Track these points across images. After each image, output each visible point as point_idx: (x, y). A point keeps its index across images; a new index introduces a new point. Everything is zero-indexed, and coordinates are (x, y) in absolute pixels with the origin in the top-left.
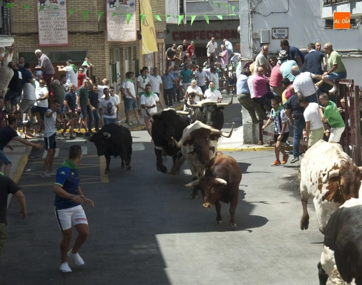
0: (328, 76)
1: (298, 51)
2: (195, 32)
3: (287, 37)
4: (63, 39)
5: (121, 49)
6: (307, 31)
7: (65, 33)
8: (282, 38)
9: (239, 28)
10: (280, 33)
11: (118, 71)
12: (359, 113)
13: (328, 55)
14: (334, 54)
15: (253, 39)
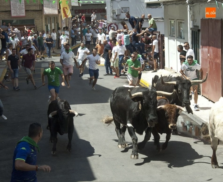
0: (148, 30)
1: (135, 18)
2: (85, 10)
3: (129, 12)
4: (23, 13)
5: (50, 18)
6: (138, 9)
7: (24, 11)
8: (126, 12)
9: (106, 8)
10: (125, 10)
11: (49, 29)
13: (149, 20)
15: (113, 13)
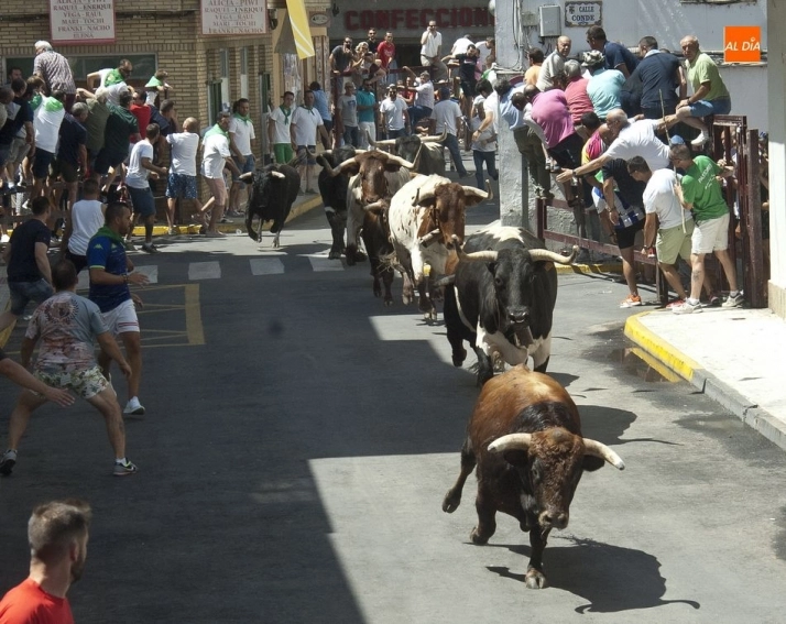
0: (688, 108)
2: (395, 12)
3: (599, 23)
4: (104, 28)
5: (232, 51)
6: (644, 9)
7: (108, 17)
8: (587, 25)
9: (492, 4)
10: (583, 14)
11: (225, 100)
12: (758, 189)
14: (703, 59)
15: (524, 27)
